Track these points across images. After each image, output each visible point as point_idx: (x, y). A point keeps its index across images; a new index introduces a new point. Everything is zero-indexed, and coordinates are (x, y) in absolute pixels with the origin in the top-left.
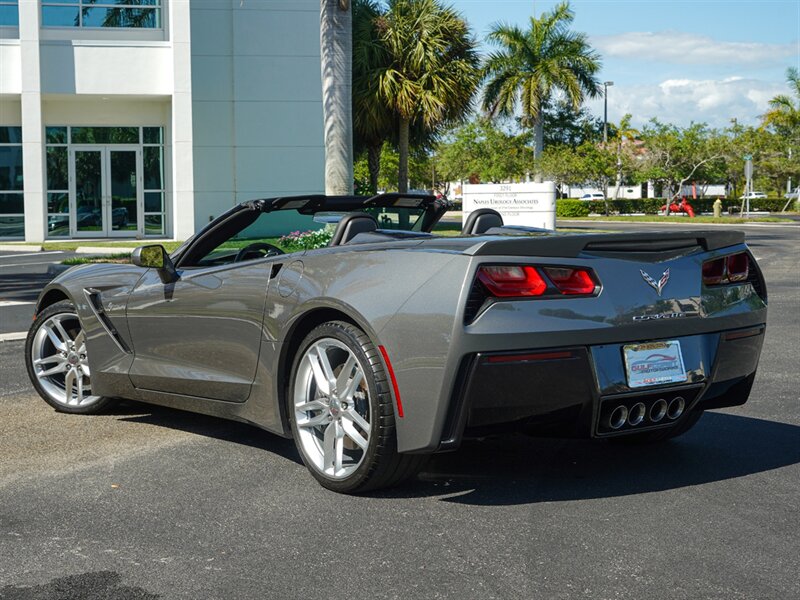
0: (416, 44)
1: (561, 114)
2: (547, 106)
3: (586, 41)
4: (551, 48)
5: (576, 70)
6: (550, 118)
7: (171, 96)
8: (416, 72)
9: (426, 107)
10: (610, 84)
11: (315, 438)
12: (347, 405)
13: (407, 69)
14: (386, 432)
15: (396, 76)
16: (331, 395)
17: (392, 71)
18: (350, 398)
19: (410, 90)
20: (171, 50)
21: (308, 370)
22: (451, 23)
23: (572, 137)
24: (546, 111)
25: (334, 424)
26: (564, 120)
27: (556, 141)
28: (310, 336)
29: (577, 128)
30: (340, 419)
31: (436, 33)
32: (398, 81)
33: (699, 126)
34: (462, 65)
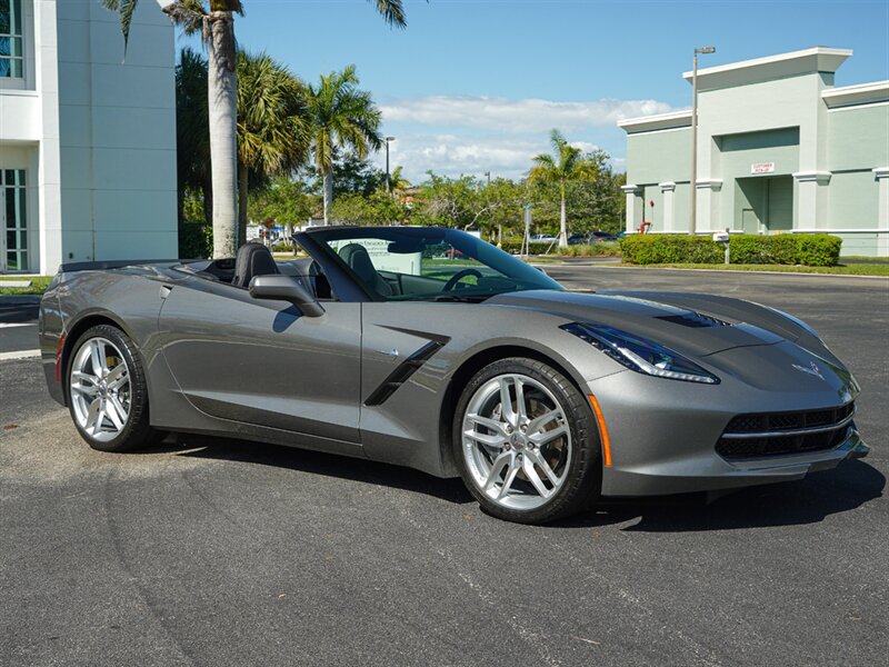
0: (258, 100)
1: (347, 165)
2: (336, 158)
3: (372, 99)
4: (340, 105)
5: (363, 126)
6: (337, 168)
7: (38, 142)
8: (257, 126)
9: (266, 157)
10: (392, 139)
13: (248, 122)
19: (252, 142)
20: (40, 99)
22: (288, 83)
23: (356, 186)
24: (334, 162)
26: (349, 170)
27: (344, 189)
29: (361, 178)
31: (274, 92)
32: (241, 134)
33: (468, 178)
34: (297, 120)
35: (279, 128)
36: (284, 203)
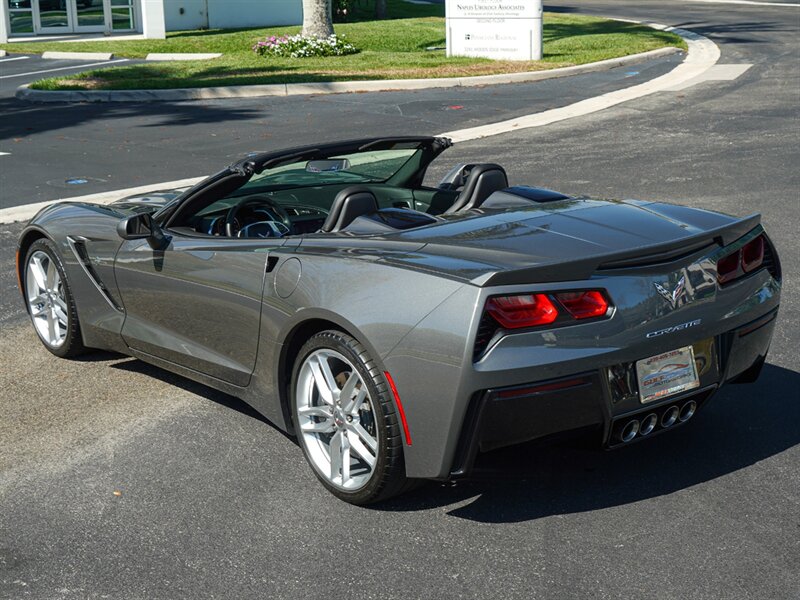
11: (320, 442)
12: (352, 418)
16: (334, 405)
18: (355, 412)
21: (310, 376)
25: (339, 435)
28: (310, 344)
30: (345, 430)
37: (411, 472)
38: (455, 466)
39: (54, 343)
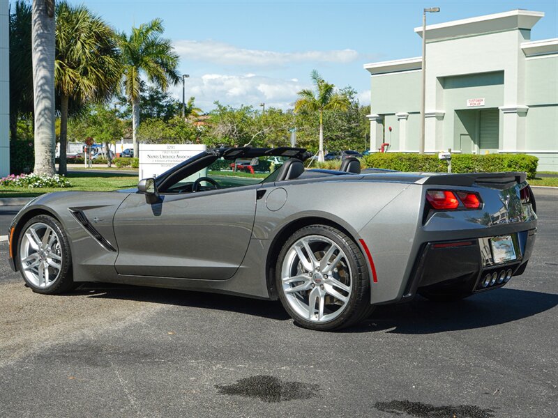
0: (76, 42)
1: (151, 96)
2: (142, 90)
3: (172, 45)
4: (146, 49)
5: (164, 65)
6: (144, 98)
8: (75, 63)
9: (83, 88)
10: (187, 76)
12: (327, 276)
13: (68, 60)
14: (362, 290)
15: (61, 65)
16: (314, 271)
17: (58, 61)
18: (330, 273)
19: (72, 75)
22: (101, 29)
23: (159, 113)
24: (141, 94)
25: (317, 289)
26: (154, 100)
27: (150, 115)
29: (162, 106)
30: (322, 285)
32: (62, 69)
33: (247, 108)
34: (108, 59)
35: (93, 65)
36: (101, 126)
37: (375, 299)
38: (406, 291)
39: (43, 285)
